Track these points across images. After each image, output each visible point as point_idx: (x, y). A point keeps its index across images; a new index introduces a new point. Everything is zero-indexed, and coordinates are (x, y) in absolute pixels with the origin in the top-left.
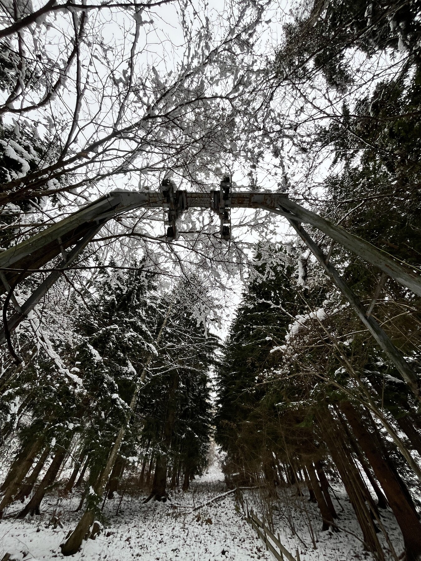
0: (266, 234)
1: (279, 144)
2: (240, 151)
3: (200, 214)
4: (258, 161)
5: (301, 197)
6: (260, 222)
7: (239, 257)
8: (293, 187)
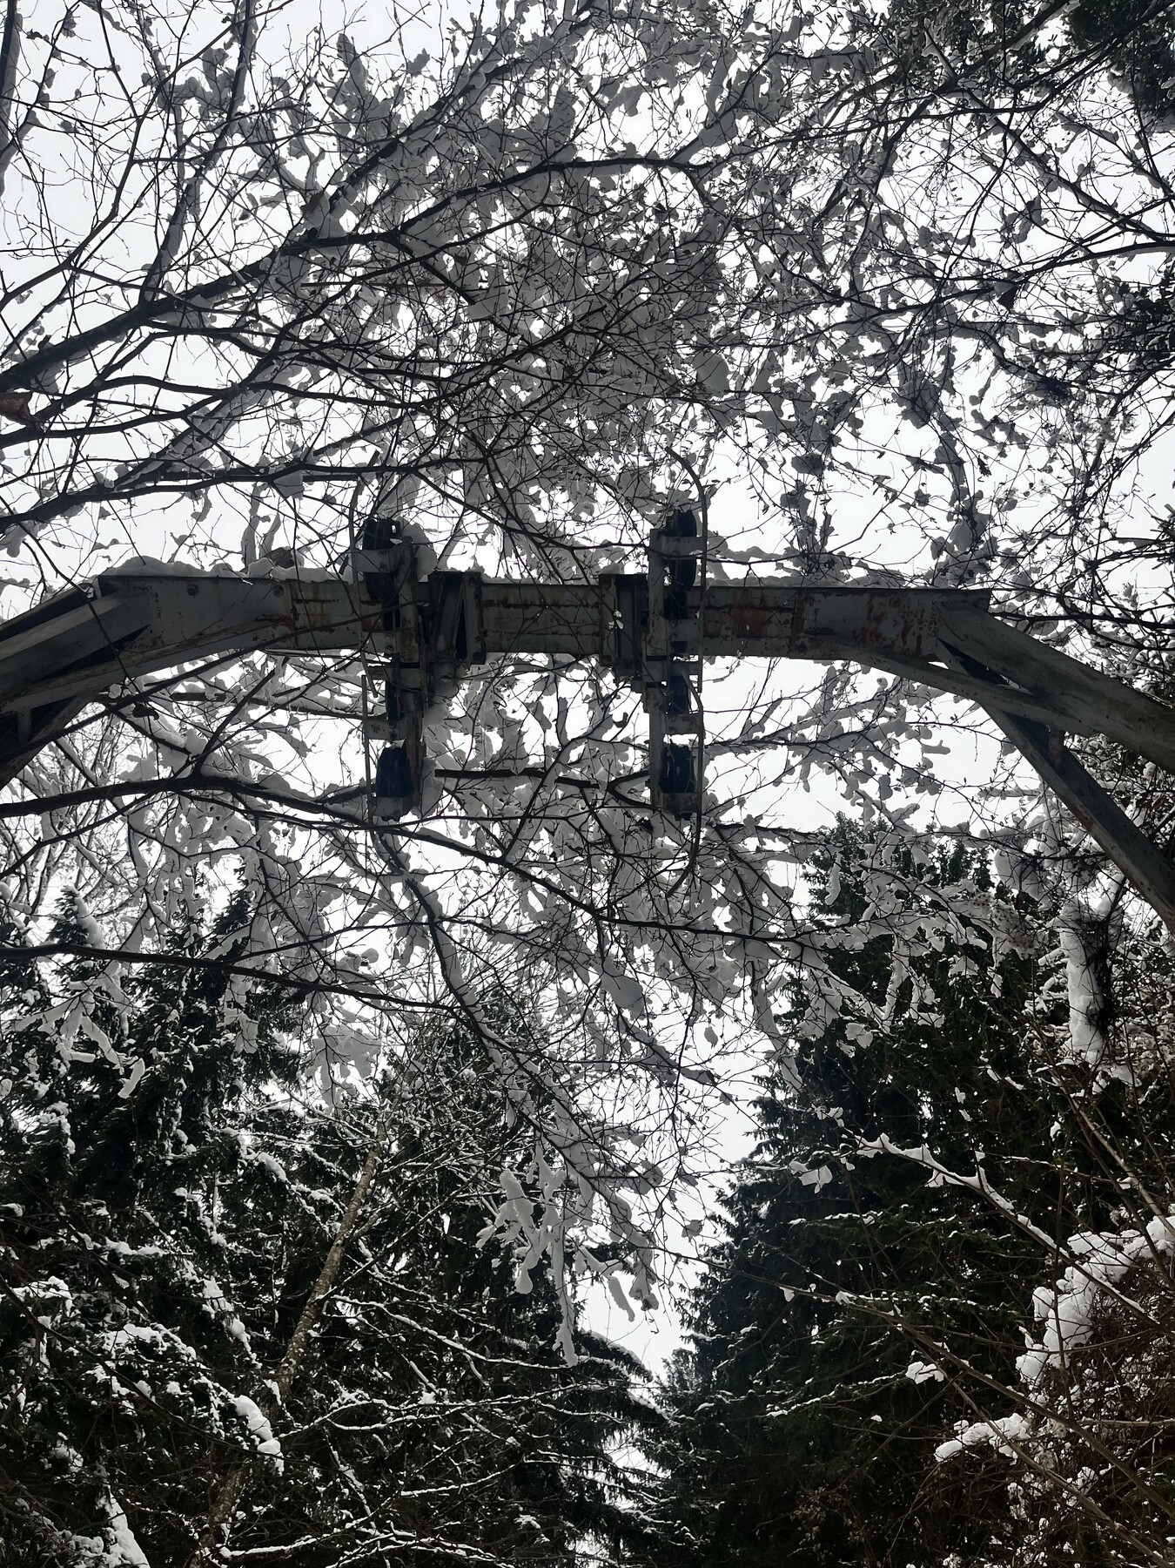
0: (886, 788)
1: (932, 363)
2: (741, 393)
3: (547, 685)
4: (833, 441)
5: (1052, 607)
6: (850, 725)
7: (746, 907)
8: (1010, 559)
